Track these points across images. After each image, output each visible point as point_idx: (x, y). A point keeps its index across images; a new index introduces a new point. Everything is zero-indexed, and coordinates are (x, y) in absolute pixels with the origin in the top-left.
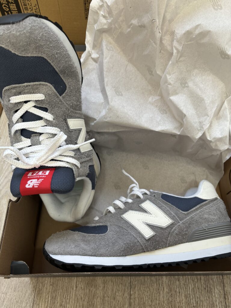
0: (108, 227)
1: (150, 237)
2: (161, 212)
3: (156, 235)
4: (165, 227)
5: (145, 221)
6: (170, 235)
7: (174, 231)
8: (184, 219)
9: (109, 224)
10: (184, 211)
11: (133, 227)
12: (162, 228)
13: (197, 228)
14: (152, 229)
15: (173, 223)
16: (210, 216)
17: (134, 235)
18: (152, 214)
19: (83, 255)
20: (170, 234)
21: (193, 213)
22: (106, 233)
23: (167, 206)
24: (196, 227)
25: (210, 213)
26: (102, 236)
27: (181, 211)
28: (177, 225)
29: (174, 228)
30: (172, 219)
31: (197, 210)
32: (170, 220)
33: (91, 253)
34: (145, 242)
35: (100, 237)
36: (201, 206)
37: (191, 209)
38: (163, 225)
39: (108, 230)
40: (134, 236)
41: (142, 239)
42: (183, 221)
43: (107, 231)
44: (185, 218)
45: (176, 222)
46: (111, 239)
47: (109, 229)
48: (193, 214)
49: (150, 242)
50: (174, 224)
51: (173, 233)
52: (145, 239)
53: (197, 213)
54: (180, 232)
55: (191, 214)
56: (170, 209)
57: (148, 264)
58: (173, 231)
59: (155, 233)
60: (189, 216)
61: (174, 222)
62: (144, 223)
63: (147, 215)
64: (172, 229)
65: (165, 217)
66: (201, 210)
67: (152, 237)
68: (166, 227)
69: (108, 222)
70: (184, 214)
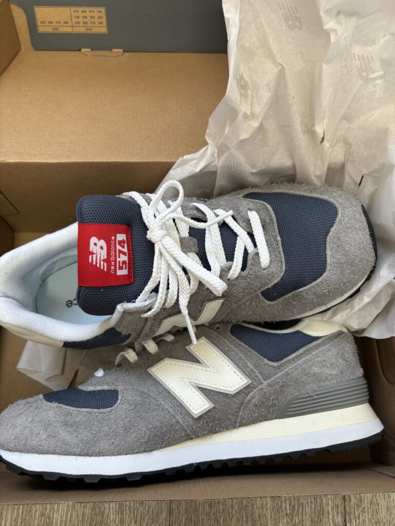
0: (120, 393)
1: (203, 412)
2: (228, 363)
3: (214, 408)
4: (233, 393)
5: (193, 381)
6: (243, 407)
7: (252, 400)
8: (272, 377)
9: (122, 387)
10: (273, 361)
11: (169, 393)
12: (227, 394)
13: (297, 393)
14: (208, 397)
15: (249, 385)
16: (325, 369)
17: (169, 410)
18: (209, 367)
19: (64, 455)
20: (244, 404)
21: (291, 365)
22: (113, 408)
23: (241, 350)
24: (295, 392)
25: (324, 363)
26: (105, 413)
27: (266, 361)
28: (258, 389)
29: (251, 394)
30: (249, 377)
31: (298, 357)
32: (243, 378)
33: (79, 450)
34: (191, 422)
35: (101, 415)
36: (307, 351)
37: (287, 356)
38: (229, 389)
39: (119, 401)
40: (169, 412)
41: (186, 418)
42: (269, 381)
43: (115, 403)
44: (275, 375)
45: (255, 383)
46: (122, 420)
47: (120, 397)
48: (291, 367)
49: (203, 423)
50: (251, 387)
51: (249, 403)
52: (192, 417)
53: (298, 365)
54: (263, 402)
55: (286, 367)
56: (246, 356)
57: (197, 464)
58: (249, 400)
59: (213, 405)
60: (282, 371)
61: (251, 384)
62: (192, 385)
63: (200, 368)
64: (247, 395)
65: (235, 373)
66: (308, 357)
67: (206, 414)
68: (235, 392)
69: (120, 384)
70: (271, 366)
